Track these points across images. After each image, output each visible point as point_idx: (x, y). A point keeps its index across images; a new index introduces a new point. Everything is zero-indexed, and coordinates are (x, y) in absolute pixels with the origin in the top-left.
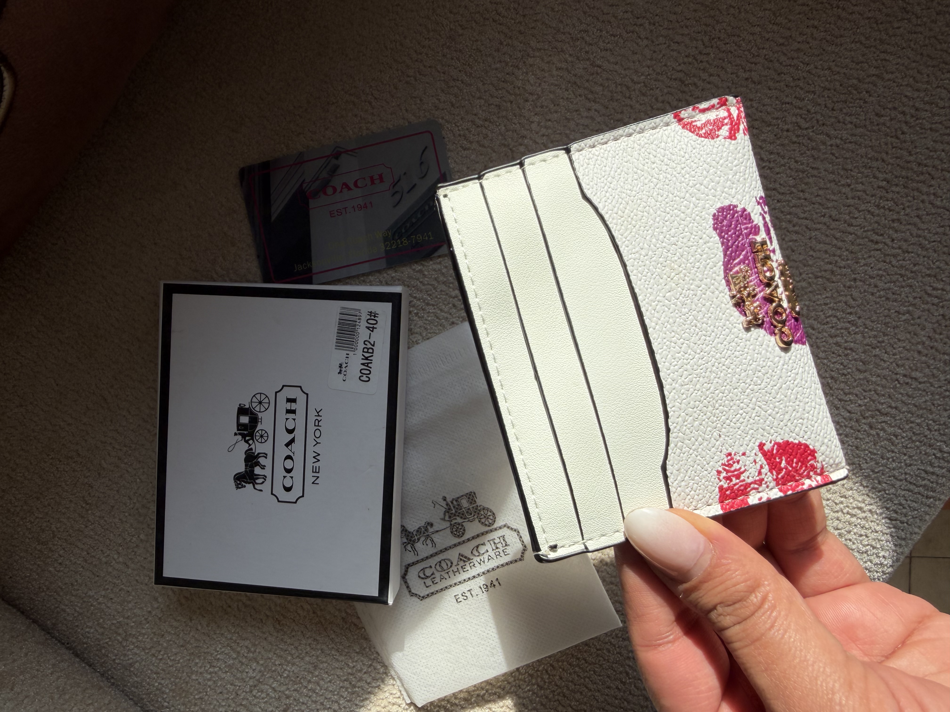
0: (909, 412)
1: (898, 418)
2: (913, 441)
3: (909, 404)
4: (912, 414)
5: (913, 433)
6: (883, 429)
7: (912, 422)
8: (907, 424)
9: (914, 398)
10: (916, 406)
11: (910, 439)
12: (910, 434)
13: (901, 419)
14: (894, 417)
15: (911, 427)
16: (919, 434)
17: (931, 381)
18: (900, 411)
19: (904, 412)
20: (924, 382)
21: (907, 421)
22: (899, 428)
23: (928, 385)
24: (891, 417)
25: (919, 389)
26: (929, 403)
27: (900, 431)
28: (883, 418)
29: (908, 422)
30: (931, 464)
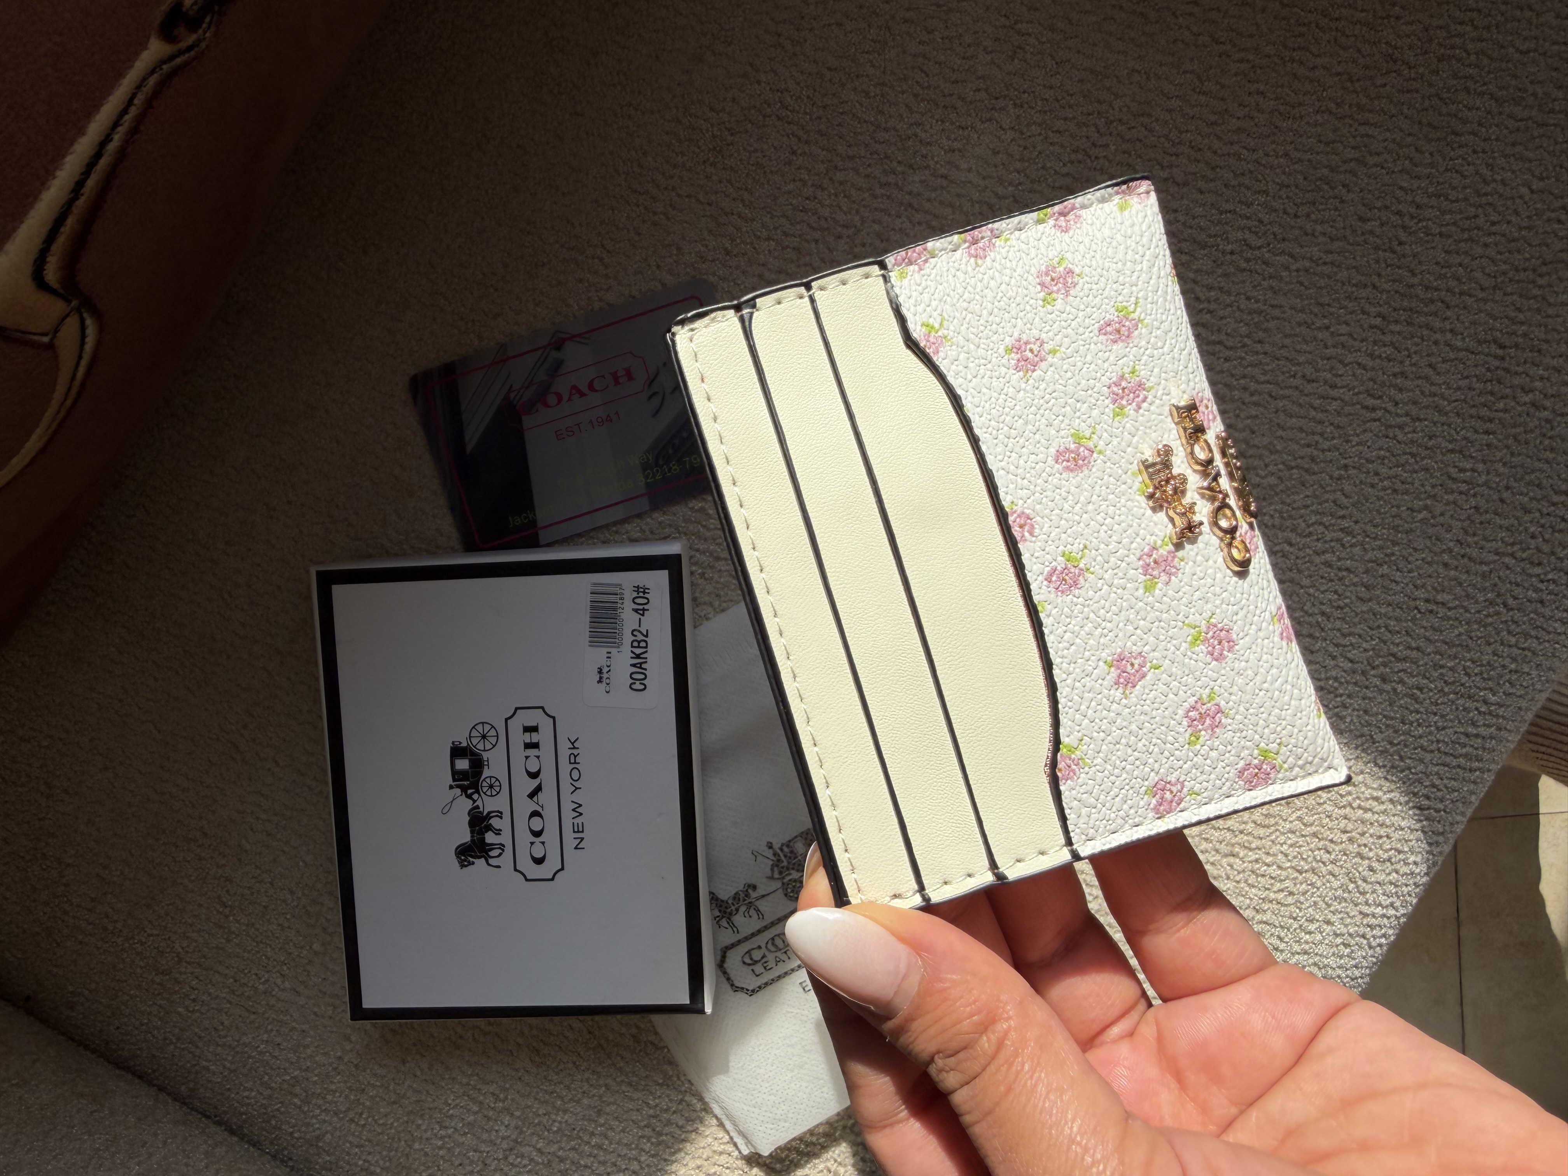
0: (1436, 653)
1: (1421, 663)
2: (1446, 694)
3: (1436, 641)
4: (1442, 655)
5: (1445, 682)
6: (1401, 681)
7: (1442, 667)
8: (1436, 670)
9: (1441, 631)
10: (1446, 643)
11: (1442, 690)
12: (1440, 684)
13: (1426, 664)
14: (1415, 663)
15: (1441, 674)
16: (1453, 683)
17: (1466, 604)
18: (1423, 652)
19: (1429, 654)
20: (1455, 608)
21: (1435, 665)
22: (1424, 677)
23: (1461, 611)
24: (1412, 662)
25: (1449, 618)
26: (1464, 637)
27: (1426, 681)
28: (1399, 666)
29: (1437, 666)
30: (1474, 724)
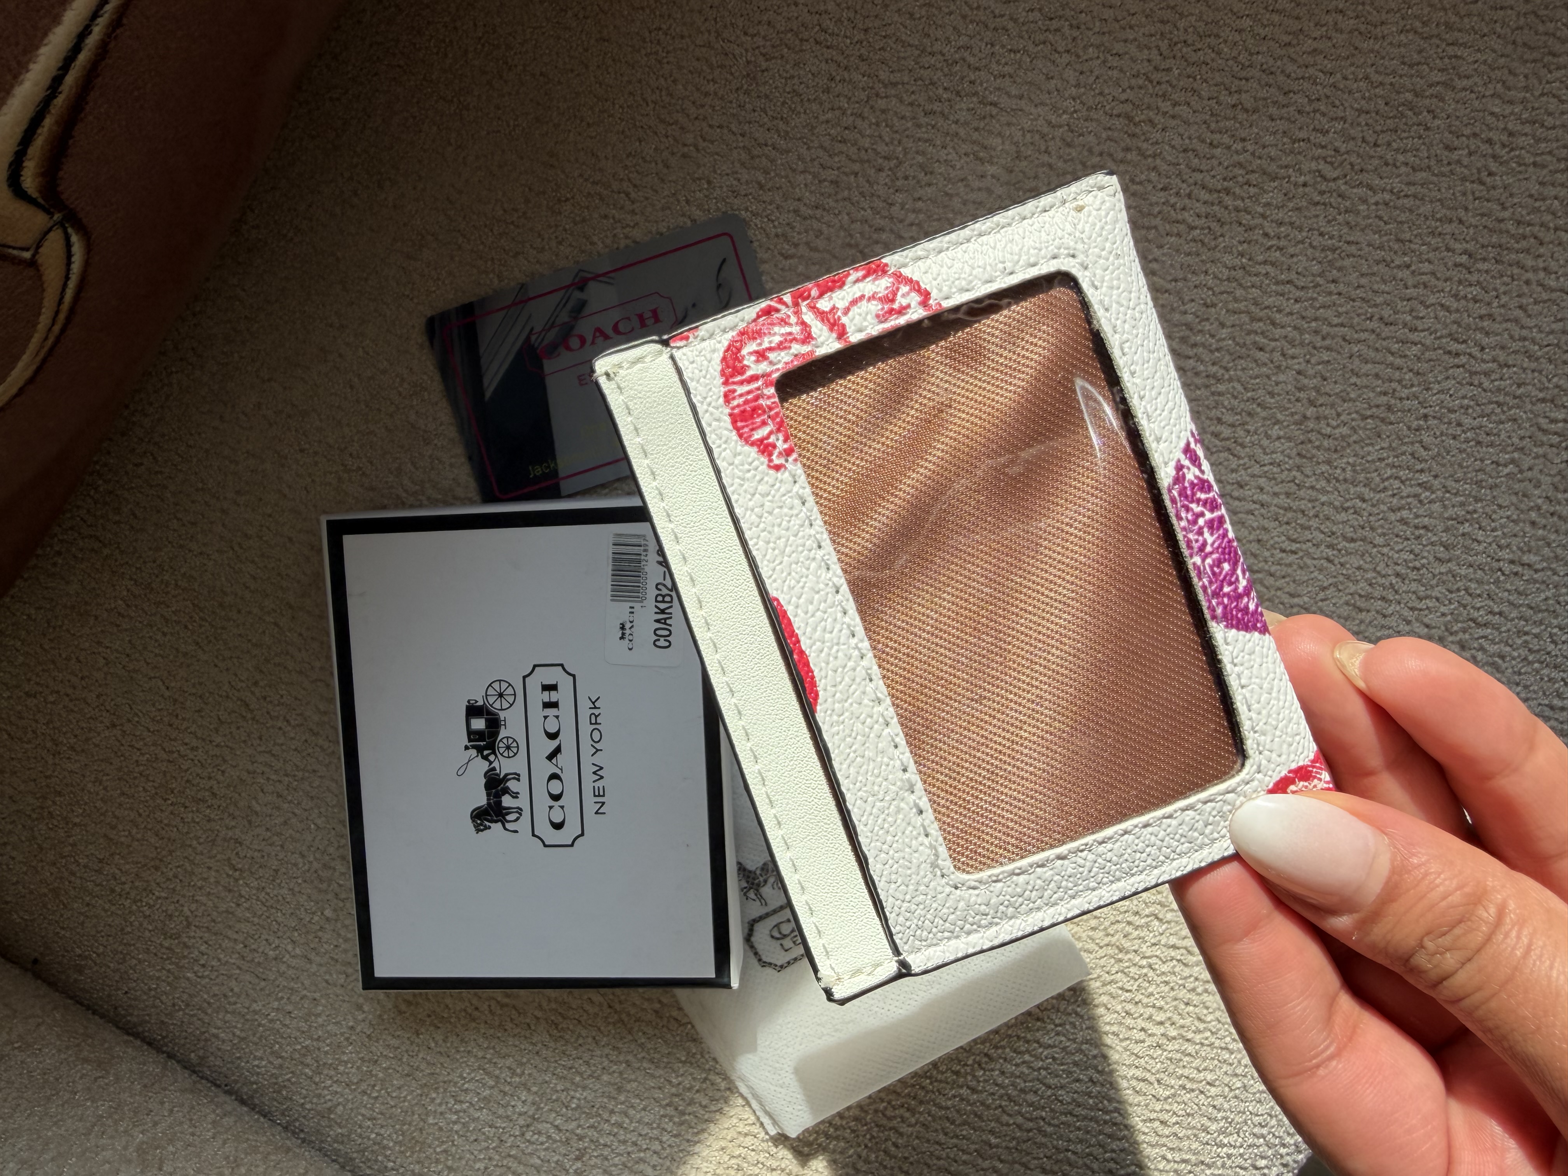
0: (1520, 618)
1: (1504, 629)
2: (1530, 663)
3: (1521, 605)
4: (1527, 621)
5: (1530, 650)
6: (1482, 649)
7: (1526, 633)
8: (1519, 637)
9: (1527, 595)
10: (1532, 608)
12: (1524, 652)
13: (1509, 630)
14: (1498, 629)
15: (1525, 641)
16: (1539, 651)
17: (1554, 566)
18: (1506, 618)
19: (1513, 620)
20: (1543, 570)
21: (1519, 631)
22: (1507, 644)
23: (1549, 573)
24: (1494, 628)
25: (1535, 581)
26: (1551, 602)
27: (1508, 649)
28: (1481, 632)
29: (1521, 633)
